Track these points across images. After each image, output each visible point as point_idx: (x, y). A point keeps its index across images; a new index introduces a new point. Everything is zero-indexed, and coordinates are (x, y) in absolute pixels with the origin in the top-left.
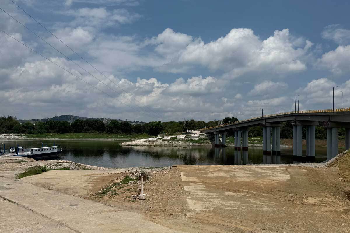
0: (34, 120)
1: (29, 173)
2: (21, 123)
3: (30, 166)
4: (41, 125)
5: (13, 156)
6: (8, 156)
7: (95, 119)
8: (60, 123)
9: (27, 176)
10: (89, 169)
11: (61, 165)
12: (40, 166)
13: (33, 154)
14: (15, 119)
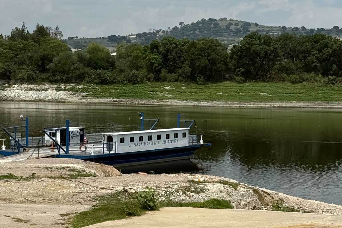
0: (113, 39)
1: (103, 213)
2: (74, 50)
3: (105, 192)
4: (134, 54)
5: (53, 156)
6: (38, 158)
7: (312, 30)
8: (195, 47)
9: (97, 222)
10: (296, 208)
11: (203, 190)
12: (136, 192)
13: (112, 152)
14: (56, 34)
